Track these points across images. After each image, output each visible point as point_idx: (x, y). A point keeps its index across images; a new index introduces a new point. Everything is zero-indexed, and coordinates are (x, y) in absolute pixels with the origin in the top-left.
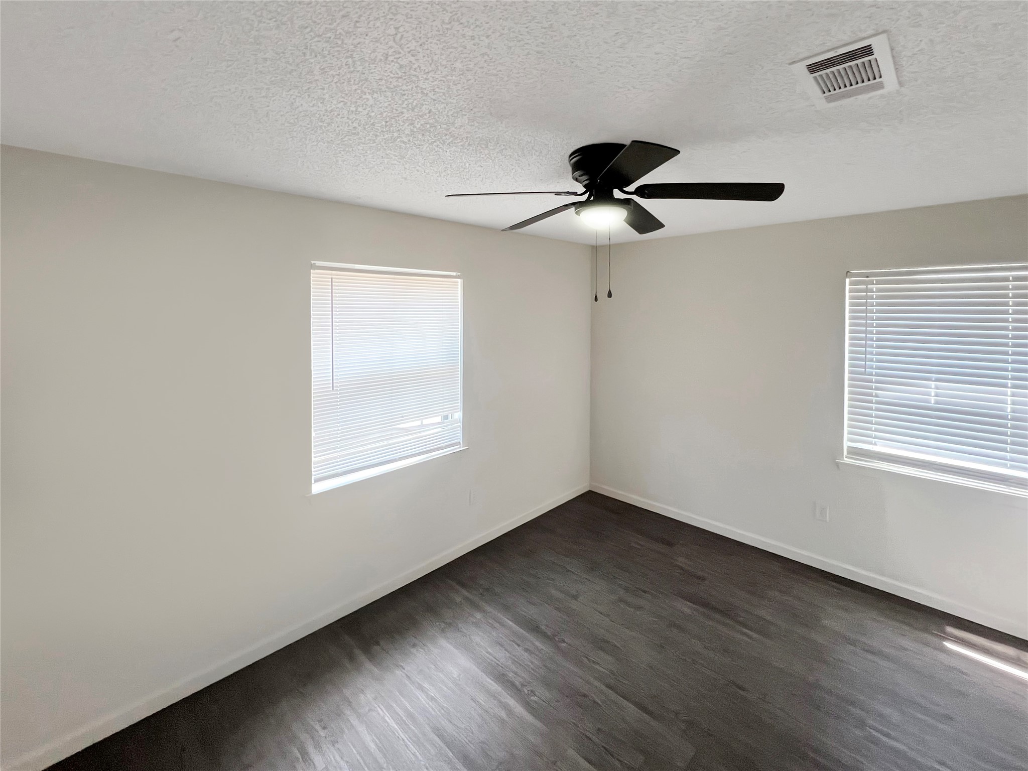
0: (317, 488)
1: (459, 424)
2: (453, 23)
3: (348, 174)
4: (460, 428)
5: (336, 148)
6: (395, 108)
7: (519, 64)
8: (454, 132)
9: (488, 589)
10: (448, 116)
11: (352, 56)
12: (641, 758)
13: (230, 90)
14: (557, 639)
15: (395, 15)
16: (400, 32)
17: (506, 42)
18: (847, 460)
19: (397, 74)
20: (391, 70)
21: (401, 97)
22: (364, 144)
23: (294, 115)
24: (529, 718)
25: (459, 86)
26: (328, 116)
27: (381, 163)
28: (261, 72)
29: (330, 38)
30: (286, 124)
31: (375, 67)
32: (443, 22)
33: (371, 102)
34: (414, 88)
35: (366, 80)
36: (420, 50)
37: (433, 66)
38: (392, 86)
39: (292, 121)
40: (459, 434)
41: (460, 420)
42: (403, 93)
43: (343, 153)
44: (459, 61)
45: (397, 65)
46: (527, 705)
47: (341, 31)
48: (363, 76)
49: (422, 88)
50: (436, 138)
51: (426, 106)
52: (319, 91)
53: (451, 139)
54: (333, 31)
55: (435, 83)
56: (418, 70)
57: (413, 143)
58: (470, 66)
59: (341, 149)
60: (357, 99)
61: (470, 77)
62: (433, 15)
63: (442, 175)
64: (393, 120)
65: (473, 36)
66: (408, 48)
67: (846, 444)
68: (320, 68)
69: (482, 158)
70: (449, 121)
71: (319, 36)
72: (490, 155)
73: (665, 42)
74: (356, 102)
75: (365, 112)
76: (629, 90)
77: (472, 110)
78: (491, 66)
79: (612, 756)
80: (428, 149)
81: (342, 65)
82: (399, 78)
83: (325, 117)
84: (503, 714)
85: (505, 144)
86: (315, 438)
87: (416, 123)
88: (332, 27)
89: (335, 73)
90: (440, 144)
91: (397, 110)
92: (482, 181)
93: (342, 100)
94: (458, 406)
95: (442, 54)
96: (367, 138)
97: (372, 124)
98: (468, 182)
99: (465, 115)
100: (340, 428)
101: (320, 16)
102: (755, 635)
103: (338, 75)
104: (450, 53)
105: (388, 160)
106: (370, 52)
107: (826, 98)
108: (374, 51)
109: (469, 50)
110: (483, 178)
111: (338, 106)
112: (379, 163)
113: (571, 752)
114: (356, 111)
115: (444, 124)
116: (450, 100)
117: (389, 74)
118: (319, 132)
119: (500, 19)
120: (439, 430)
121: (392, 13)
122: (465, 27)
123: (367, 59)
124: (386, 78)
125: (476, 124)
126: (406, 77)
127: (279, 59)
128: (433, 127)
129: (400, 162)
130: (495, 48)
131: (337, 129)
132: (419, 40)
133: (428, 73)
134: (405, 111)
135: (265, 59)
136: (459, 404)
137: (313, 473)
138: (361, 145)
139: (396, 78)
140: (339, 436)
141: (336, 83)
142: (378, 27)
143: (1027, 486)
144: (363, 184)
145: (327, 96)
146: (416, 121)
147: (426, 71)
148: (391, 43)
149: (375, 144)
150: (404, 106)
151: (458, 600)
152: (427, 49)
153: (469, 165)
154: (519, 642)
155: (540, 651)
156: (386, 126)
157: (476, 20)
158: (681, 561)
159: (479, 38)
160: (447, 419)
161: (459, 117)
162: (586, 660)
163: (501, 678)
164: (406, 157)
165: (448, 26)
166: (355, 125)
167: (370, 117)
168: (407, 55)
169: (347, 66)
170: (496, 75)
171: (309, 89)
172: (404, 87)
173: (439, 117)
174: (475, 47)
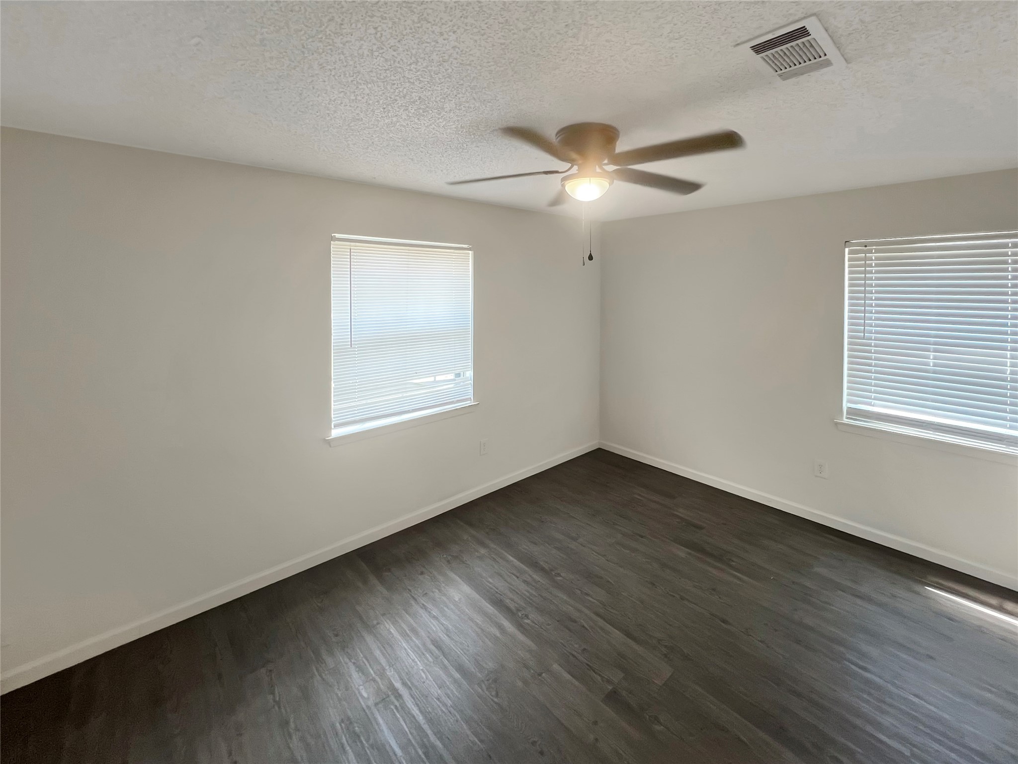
0: (335, 433)
1: (470, 382)
2: (422, 22)
3: (360, 156)
4: (471, 385)
5: (345, 133)
6: (388, 96)
7: (487, 54)
8: (445, 116)
9: (494, 529)
10: (436, 102)
11: (343, 53)
12: (622, 675)
13: (246, 84)
14: (554, 574)
15: (372, 17)
16: (379, 31)
17: (471, 36)
18: (846, 420)
19: (385, 67)
20: (378, 63)
21: (391, 86)
22: (369, 128)
23: (303, 105)
24: (521, 637)
25: (440, 76)
26: (333, 105)
27: (387, 146)
28: (269, 69)
29: (322, 38)
30: (299, 113)
31: (364, 61)
32: (413, 22)
33: (367, 91)
34: (401, 78)
35: (359, 72)
36: (399, 46)
37: (413, 59)
38: (382, 77)
39: (303, 110)
40: (470, 391)
41: (471, 378)
42: (393, 83)
43: (351, 137)
44: (435, 54)
45: (382, 59)
46: (520, 627)
47: (330, 32)
48: (356, 69)
49: (408, 78)
50: (431, 122)
51: (415, 94)
52: (320, 83)
53: (445, 122)
54: (323, 33)
55: (419, 73)
56: (401, 62)
57: (411, 127)
58: (444, 58)
59: (350, 134)
60: (355, 89)
61: (447, 67)
62: (404, 17)
63: (444, 156)
64: (390, 107)
65: (442, 32)
66: (389, 44)
67: (845, 405)
68: (318, 64)
69: (477, 138)
70: (438, 106)
71: (313, 37)
72: (483, 136)
73: (612, 31)
74: (355, 92)
75: (364, 100)
76: (593, 74)
77: (456, 95)
78: (463, 57)
79: (594, 671)
80: (426, 131)
81: (336, 61)
82: (386, 70)
83: (330, 106)
84: (497, 633)
85: (494, 125)
86: (334, 389)
87: (410, 108)
88: (322, 29)
89: (331, 68)
90: (435, 127)
91: (391, 98)
92: (481, 160)
93: (343, 90)
94: (469, 365)
95: (418, 49)
96: (370, 123)
97: (372, 111)
98: (470, 161)
99: (452, 101)
100: (357, 381)
101: (310, 21)
102: (745, 578)
103: (335, 69)
104: (426, 47)
105: (393, 142)
106: (357, 49)
107: (780, 76)
108: (360, 48)
109: (440, 44)
110: (482, 158)
111: (339, 96)
112: (385, 146)
113: (556, 667)
114: (356, 99)
115: (435, 109)
116: (435, 88)
117: (378, 67)
118: (328, 118)
119: (461, 17)
120: (452, 386)
121: (369, 16)
122: (433, 25)
123: (356, 54)
124: (375, 71)
125: (463, 109)
126: (392, 69)
127: (283, 58)
128: (425, 112)
129: (404, 144)
130: (463, 42)
131: (343, 116)
132: (396, 37)
133: (410, 64)
134: (398, 98)
135: (271, 58)
136: (470, 364)
137: (333, 419)
138: (366, 129)
139: (385, 70)
140: (356, 387)
141: (334, 76)
142: (360, 28)
143: (1017, 443)
144: (375, 165)
145: (329, 88)
146: (410, 107)
147: (409, 63)
148: (374, 41)
149: (378, 129)
150: (396, 94)
151: (465, 537)
152: (405, 45)
153: (467, 145)
154: (518, 575)
155: (537, 582)
156: (385, 112)
157: (441, 19)
158: (682, 512)
159: (447, 34)
160: (460, 377)
161: (447, 103)
162: (579, 592)
163: (498, 603)
164: (408, 139)
165: (419, 25)
166: (357, 112)
167: (369, 104)
168: (389, 50)
169: (341, 61)
170: (470, 65)
171: (312, 81)
172: (393, 78)
173: (428, 103)
174: (446, 42)
